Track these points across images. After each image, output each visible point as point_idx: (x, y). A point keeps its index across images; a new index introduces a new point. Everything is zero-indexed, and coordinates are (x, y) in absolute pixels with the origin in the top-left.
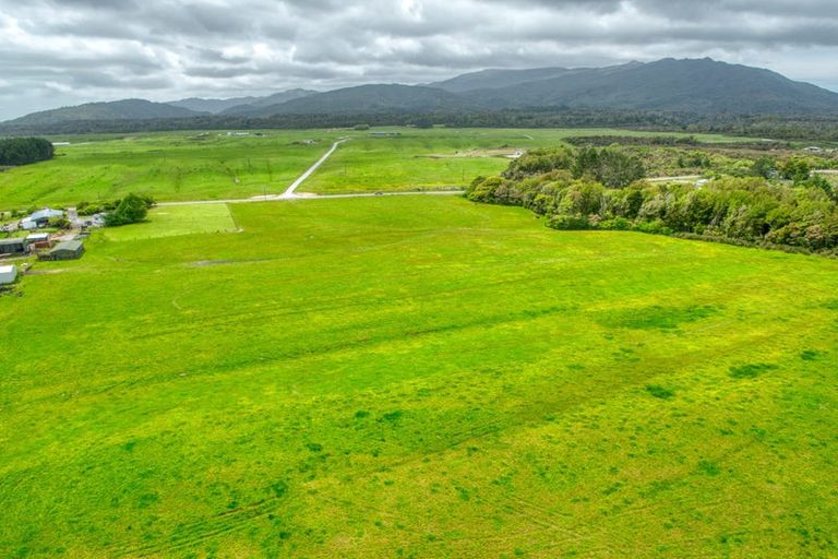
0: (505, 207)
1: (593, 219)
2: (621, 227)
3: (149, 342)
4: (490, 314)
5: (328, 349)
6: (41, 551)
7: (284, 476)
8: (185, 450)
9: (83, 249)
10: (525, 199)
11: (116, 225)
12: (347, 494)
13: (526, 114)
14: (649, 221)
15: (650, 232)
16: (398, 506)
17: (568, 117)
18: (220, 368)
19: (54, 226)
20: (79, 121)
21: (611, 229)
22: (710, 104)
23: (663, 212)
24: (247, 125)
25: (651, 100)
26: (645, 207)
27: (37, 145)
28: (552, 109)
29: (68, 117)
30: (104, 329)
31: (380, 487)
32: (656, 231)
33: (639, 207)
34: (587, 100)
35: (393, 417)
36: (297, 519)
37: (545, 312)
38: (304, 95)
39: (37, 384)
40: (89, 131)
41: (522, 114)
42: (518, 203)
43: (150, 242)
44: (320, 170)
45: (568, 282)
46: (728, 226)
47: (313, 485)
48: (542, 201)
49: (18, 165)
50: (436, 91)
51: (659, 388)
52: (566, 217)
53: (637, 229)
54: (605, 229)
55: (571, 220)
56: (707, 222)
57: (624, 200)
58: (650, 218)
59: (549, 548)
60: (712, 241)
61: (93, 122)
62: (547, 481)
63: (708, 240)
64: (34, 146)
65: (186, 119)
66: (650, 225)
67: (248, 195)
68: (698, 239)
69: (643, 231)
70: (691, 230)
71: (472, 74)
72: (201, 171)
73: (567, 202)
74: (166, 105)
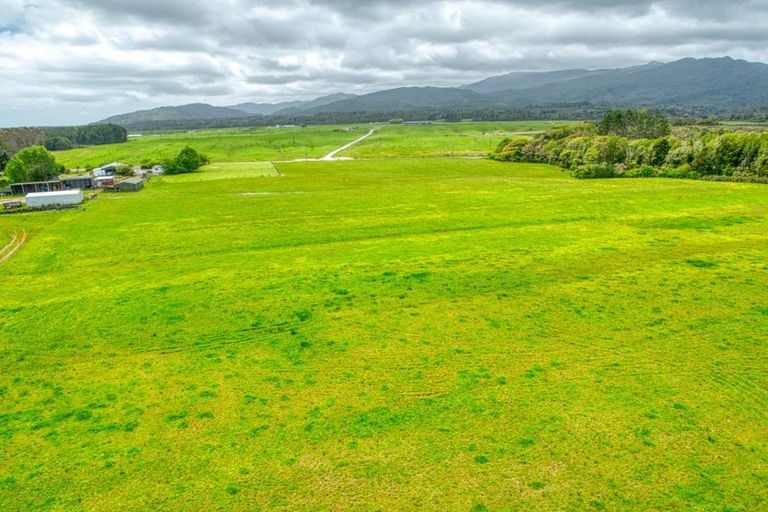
0: (531, 164)
1: (619, 168)
2: (647, 174)
3: (191, 233)
4: (518, 220)
5: (360, 239)
6: (69, 347)
7: (309, 309)
8: (215, 292)
9: (142, 187)
10: (550, 157)
11: (173, 174)
12: (372, 320)
13: (549, 109)
14: (675, 167)
15: (678, 177)
16: (424, 330)
17: (589, 111)
18: (253, 248)
19: (120, 173)
20: (150, 121)
21: (637, 176)
22: (730, 99)
23: (690, 159)
24: (294, 121)
25: (671, 97)
26: (672, 154)
27: (114, 130)
28: (575, 105)
29: (142, 119)
30: (153, 226)
31: (406, 317)
32: (684, 176)
33: (666, 153)
34: (608, 98)
35: (421, 277)
36: (320, 335)
37: (573, 220)
38: (344, 98)
39: (89, 257)
40: (159, 129)
41: (546, 110)
42: (544, 160)
43: (201, 182)
44: (357, 145)
45: (597, 201)
46: (759, 166)
47: (337, 315)
48: (568, 155)
49: (97, 144)
50: (465, 92)
51: (700, 261)
52: (592, 166)
53: (664, 175)
54: (630, 177)
55: (597, 170)
56: (736, 163)
57: (651, 148)
58: (677, 163)
59: (589, 361)
60: (742, 181)
61: (162, 122)
62: (584, 316)
63: (737, 181)
64: (111, 129)
65: (241, 119)
66: (677, 169)
67: (292, 158)
68: (727, 180)
69: (670, 177)
70: (720, 173)
71: (499, 77)
72: (251, 146)
73: (593, 152)
74: (225, 109)
